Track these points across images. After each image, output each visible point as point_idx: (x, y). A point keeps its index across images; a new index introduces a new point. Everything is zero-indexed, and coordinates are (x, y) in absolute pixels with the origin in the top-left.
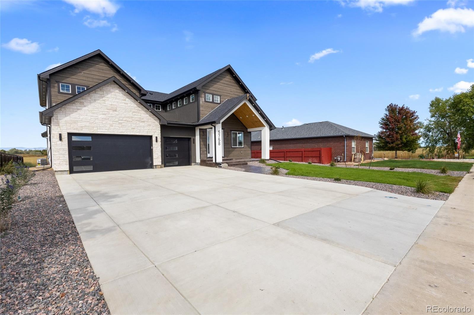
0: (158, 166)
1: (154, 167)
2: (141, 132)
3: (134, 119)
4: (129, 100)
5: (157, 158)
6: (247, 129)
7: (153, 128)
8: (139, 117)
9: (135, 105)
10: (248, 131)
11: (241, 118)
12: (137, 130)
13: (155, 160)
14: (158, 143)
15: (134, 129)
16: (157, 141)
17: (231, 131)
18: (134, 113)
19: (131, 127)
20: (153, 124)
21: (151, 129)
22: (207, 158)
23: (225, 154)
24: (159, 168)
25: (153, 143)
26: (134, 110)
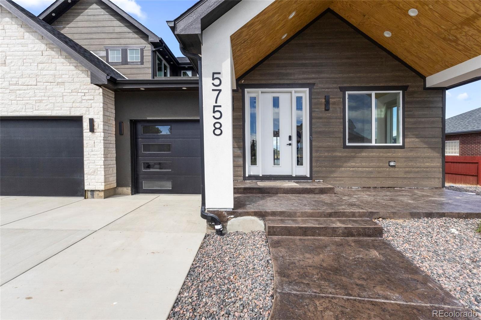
0: (97, 192)
1: (89, 194)
2: (55, 109)
3: (41, 80)
4: (31, 36)
5: (94, 172)
6: (424, 78)
7: (84, 98)
8: (52, 72)
9: (43, 45)
10: (428, 85)
11: (387, 34)
12: (47, 105)
13: (89, 176)
14: (97, 134)
15: (41, 101)
16: (92, 130)
17: (344, 90)
18: (41, 66)
19: (34, 98)
20: (85, 87)
21: (80, 100)
22: (245, 178)
23: (314, 169)
24: (101, 197)
25: (85, 135)
26: (40, 59)
